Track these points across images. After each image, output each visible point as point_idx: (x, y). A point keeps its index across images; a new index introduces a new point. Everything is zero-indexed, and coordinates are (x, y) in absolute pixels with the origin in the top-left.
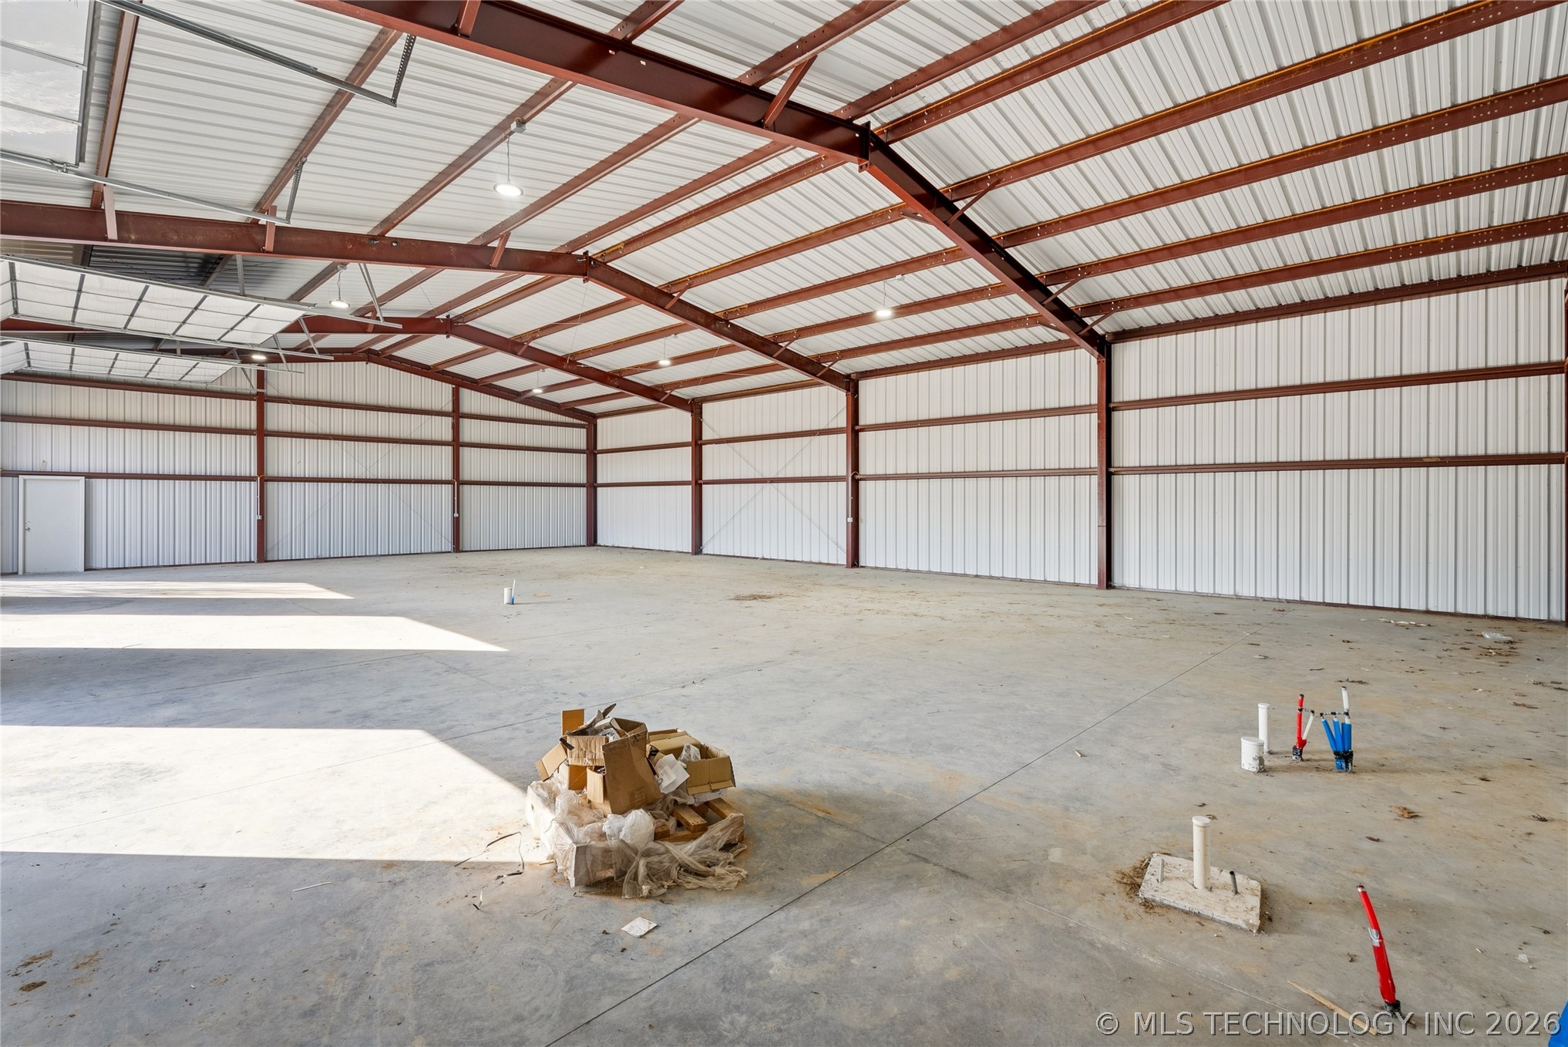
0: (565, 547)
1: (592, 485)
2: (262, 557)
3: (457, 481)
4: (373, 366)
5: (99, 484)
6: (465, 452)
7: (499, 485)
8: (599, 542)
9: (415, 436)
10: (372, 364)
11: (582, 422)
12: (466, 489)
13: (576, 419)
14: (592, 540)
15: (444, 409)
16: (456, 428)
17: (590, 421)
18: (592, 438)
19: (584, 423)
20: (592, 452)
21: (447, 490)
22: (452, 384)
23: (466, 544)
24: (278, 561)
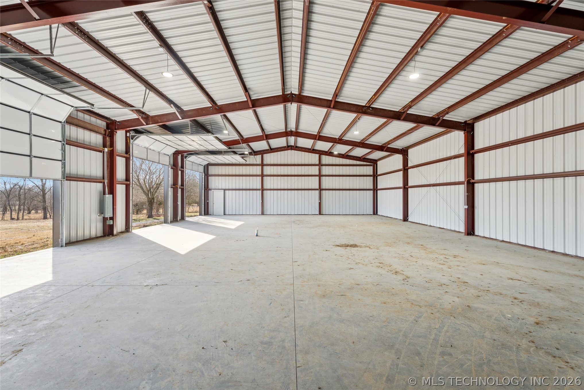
0: (363, 215)
1: (375, 190)
2: (263, 214)
3: (320, 189)
4: (293, 151)
5: (227, 192)
6: (323, 178)
7: (336, 190)
8: (378, 213)
9: (306, 174)
10: (293, 150)
11: (371, 164)
12: (324, 192)
13: (368, 162)
14: (375, 212)
15: (316, 164)
16: (320, 170)
17: (374, 163)
18: (375, 170)
19: (372, 164)
20: (375, 176)
21: (317, 192)
22: (319, 154)
23: (324, 211)
24: (267, 215)
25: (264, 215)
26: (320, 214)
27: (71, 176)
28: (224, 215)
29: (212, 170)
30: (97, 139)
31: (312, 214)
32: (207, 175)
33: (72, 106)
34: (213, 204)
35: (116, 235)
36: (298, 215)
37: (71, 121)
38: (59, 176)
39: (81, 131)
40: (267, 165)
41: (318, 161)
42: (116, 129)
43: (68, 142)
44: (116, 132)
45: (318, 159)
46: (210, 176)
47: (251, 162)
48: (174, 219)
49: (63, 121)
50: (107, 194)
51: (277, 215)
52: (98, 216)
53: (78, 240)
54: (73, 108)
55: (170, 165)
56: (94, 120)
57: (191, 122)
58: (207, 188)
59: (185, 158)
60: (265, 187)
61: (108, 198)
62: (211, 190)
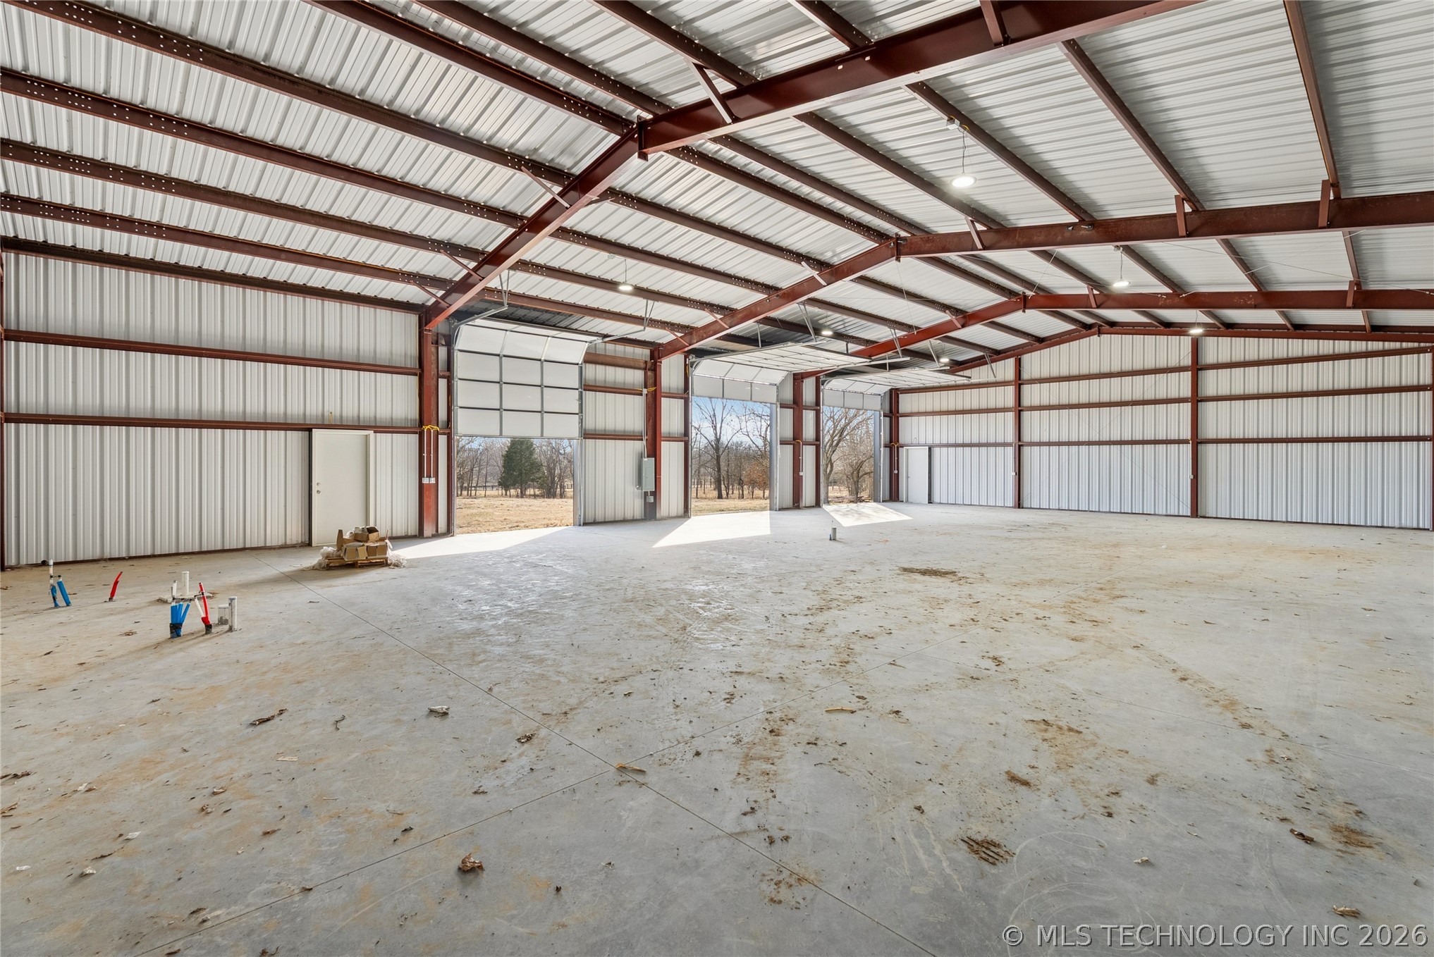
25: (1023, 508)
26: (1195, 513)
27: (597, 433)
28: (929, 503)
29: (906, 403)
30: (635, 377)
31: (1169, 513)
32: (893, 414)
33: (586, 342)
34: (908, 477)
35: (659, 520)
36: (1121, 513)
37: (592, 358)
38: (575, 432)
39: (610, 369)
40: (1033, 381)
41: (1190, 355)
42: (659, 358)
43: (587, 387)
44: (661, 362)
45: (1190, 350)
46: (901, 416)
47: (983, 380)
48: (794, 504)
49: (580, 363)
50: (646, 456)
51: (1059, 509)
52: (636, 489)
53: (607, 520)
54: (587, 344)
55: (778, 403)
56: (630, 350)
57: (761, 324)
58: (894, 444)
59: (823, 385)
60: (1026, 437)
61: (649, 463)
62: (902, 447)
